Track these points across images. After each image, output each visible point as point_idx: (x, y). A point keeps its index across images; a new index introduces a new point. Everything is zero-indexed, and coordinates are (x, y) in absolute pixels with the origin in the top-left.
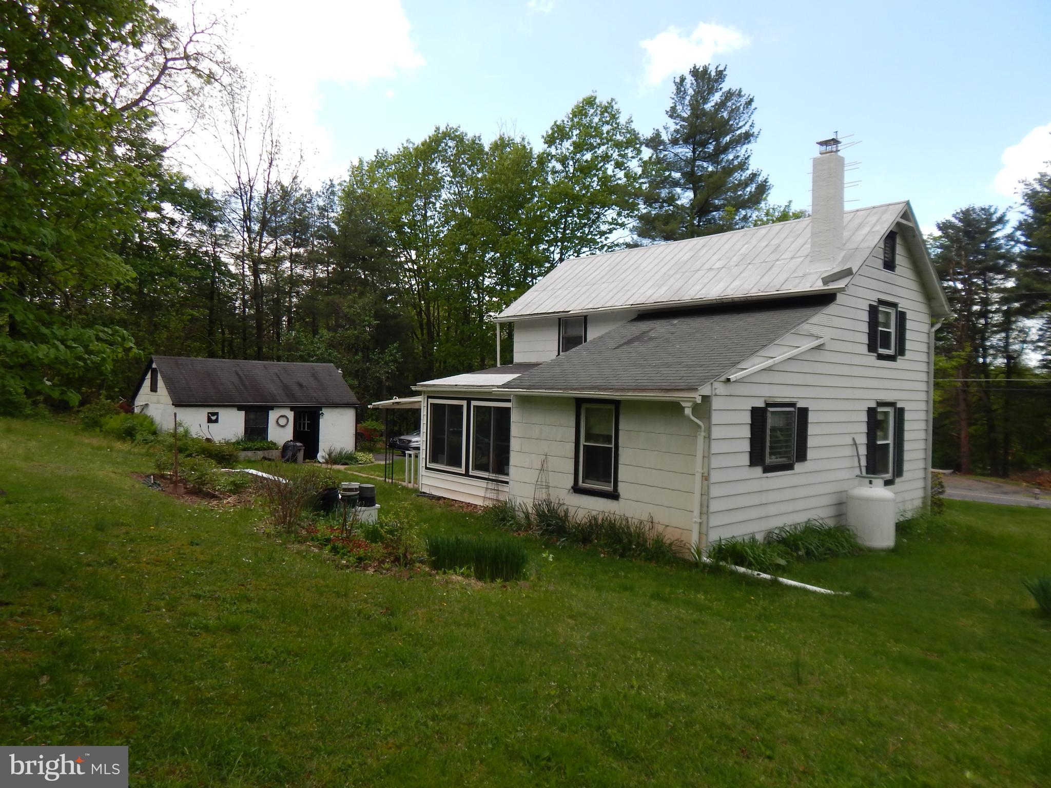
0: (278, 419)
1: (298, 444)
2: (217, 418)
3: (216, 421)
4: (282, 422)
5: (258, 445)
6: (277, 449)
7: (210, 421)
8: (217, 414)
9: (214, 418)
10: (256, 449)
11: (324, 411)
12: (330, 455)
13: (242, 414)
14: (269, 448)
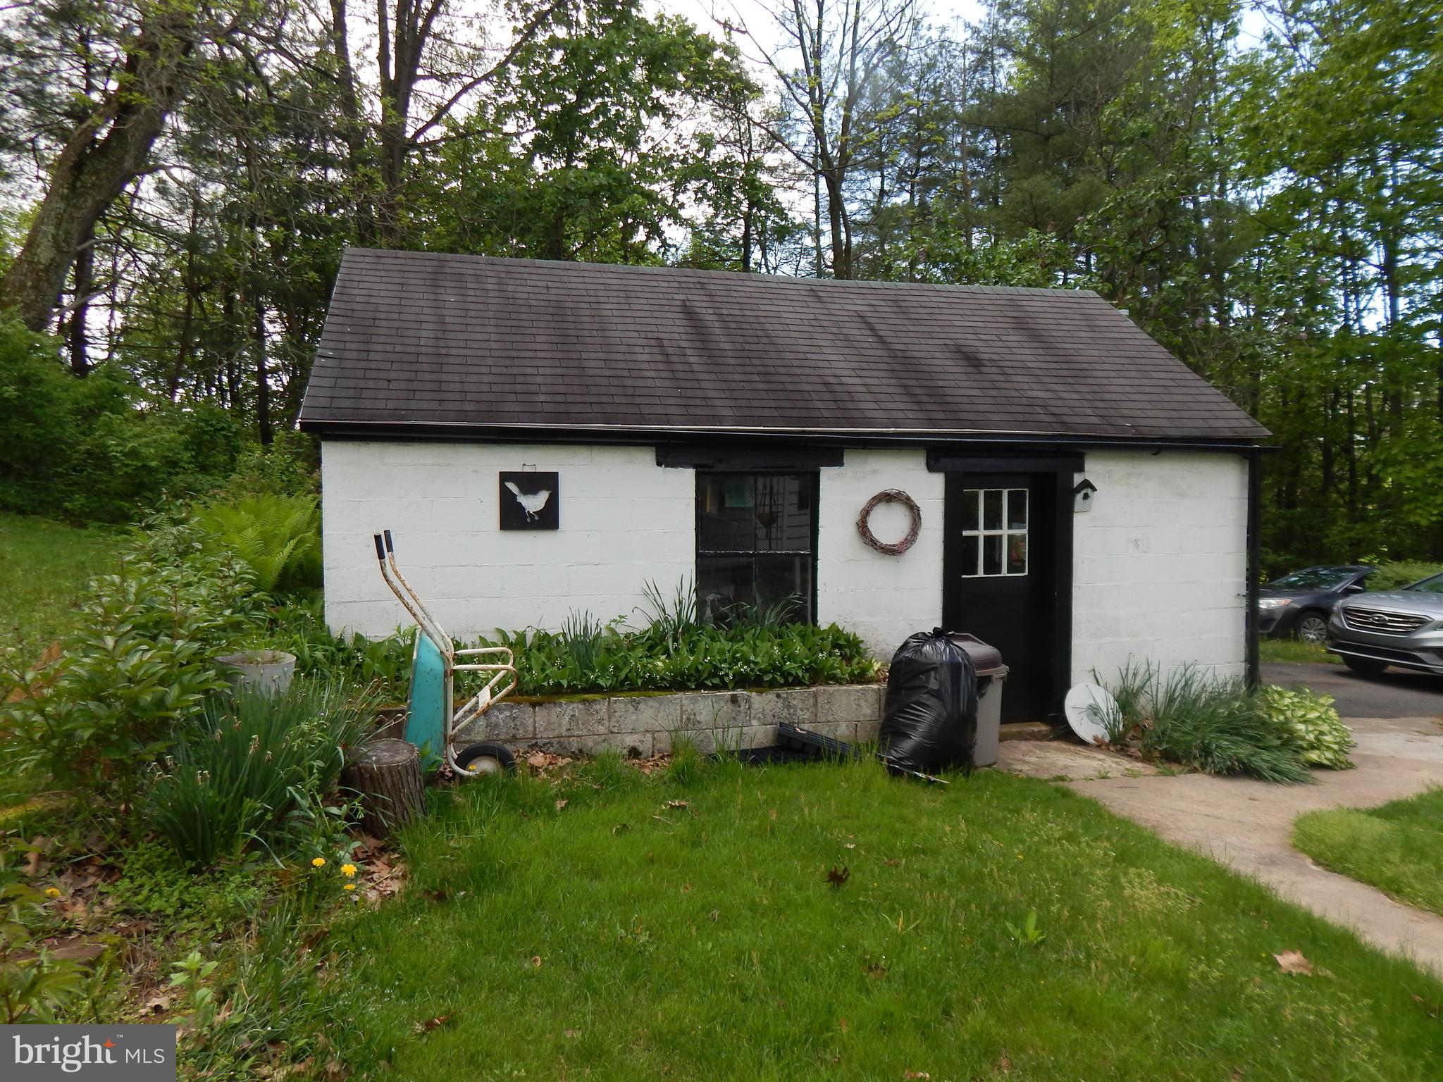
0: (866, 513)
1: (976, 649)
2: (552, 504)
3: (548, 519)
4: (889, 526)
5: (763, 652)
6: (861, 678)
7: (512, 518)
8: (549, 482)
9: (534, 503)
10: (743, 681)
11: (1095, 469)
12: (1126, 700)
13: (683, 481)
14: (817, 675)
